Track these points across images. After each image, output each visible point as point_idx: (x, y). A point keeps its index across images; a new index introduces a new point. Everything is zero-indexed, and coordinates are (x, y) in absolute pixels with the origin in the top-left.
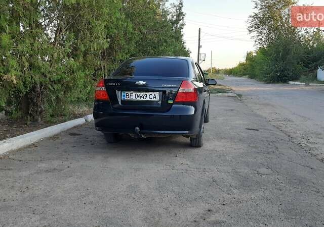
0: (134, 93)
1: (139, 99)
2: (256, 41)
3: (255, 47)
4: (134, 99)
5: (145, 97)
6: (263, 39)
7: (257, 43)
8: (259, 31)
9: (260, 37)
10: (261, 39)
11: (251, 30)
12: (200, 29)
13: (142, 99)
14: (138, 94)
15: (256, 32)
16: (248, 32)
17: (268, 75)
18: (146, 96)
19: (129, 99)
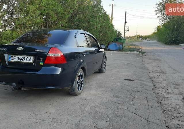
0: (17, 56)
1: (19, 61)
2: (160, 19)
3: (160, 23)
4: (16, 60)
5: (23, 60)
6: (165, 18)
7: (161, 20)
8: (162, 13)
9: (163, 17)
10: (163, 18)
11: (157, 12)
12: (126, 12)
13: (21, 61)
14: (19, 57)
15: (160, 14)
16: (156, 14)
17: (167, 40)
18: (25, 59)
19: (13, 60)
